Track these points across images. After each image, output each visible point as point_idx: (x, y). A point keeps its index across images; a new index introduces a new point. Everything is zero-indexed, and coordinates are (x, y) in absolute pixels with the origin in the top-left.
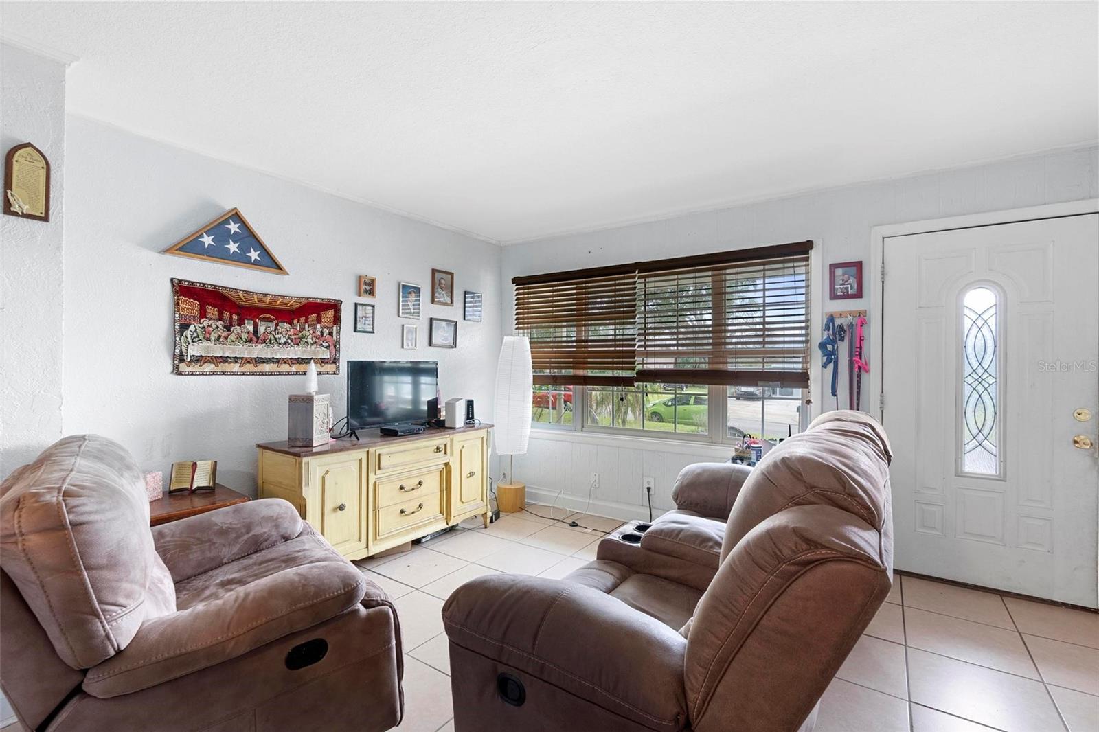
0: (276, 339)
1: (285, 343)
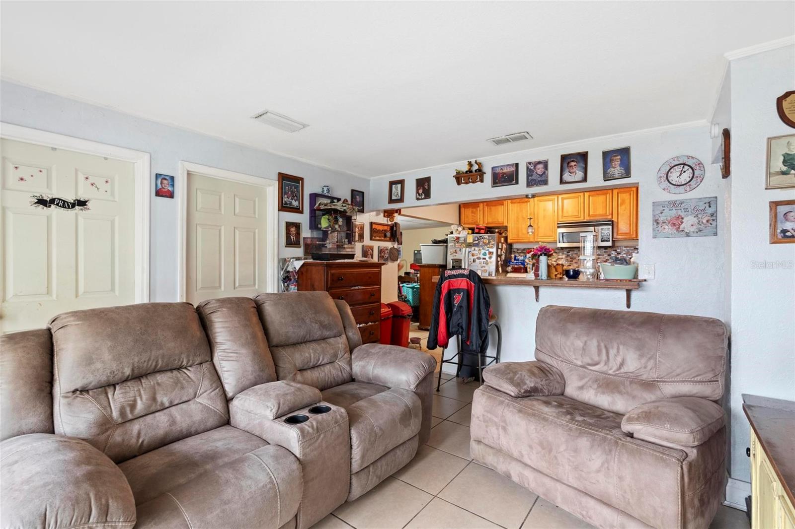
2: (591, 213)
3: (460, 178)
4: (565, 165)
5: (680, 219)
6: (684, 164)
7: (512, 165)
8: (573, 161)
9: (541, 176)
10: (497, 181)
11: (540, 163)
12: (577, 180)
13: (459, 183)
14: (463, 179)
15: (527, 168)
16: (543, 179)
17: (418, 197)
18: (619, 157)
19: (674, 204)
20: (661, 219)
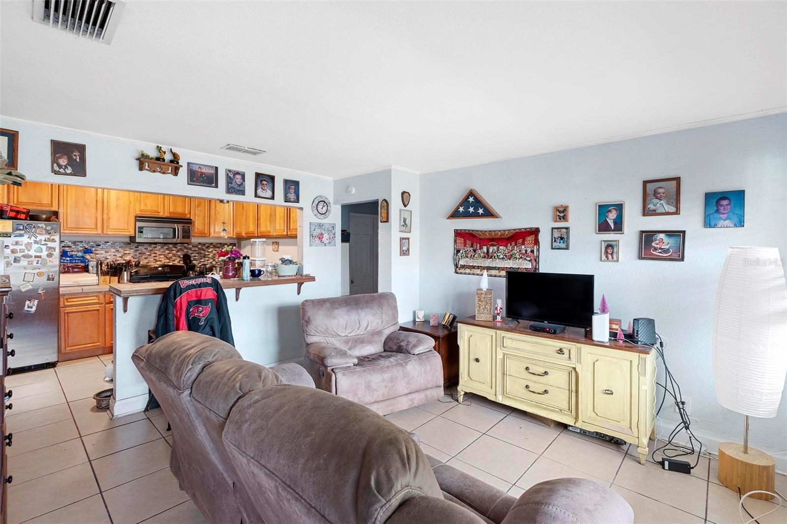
0: (497, 256)
1: (502, 258)
2: (171, 211)
3: (143, 161)
4: (259, 182)
5: (322, 234)
6: (324, 202)
7: (212, 167)
8: (264, 180)
9: (239, 186)
10: (195, 179)
11: (238, 173)
12: (267, 197)
13: (141, 168)
14: (147, 164)
15: (228, 175)
16: (241, 189)
17: (57, 168)
18: (293, 187)
19: (320, 226)
20: (314, 234)
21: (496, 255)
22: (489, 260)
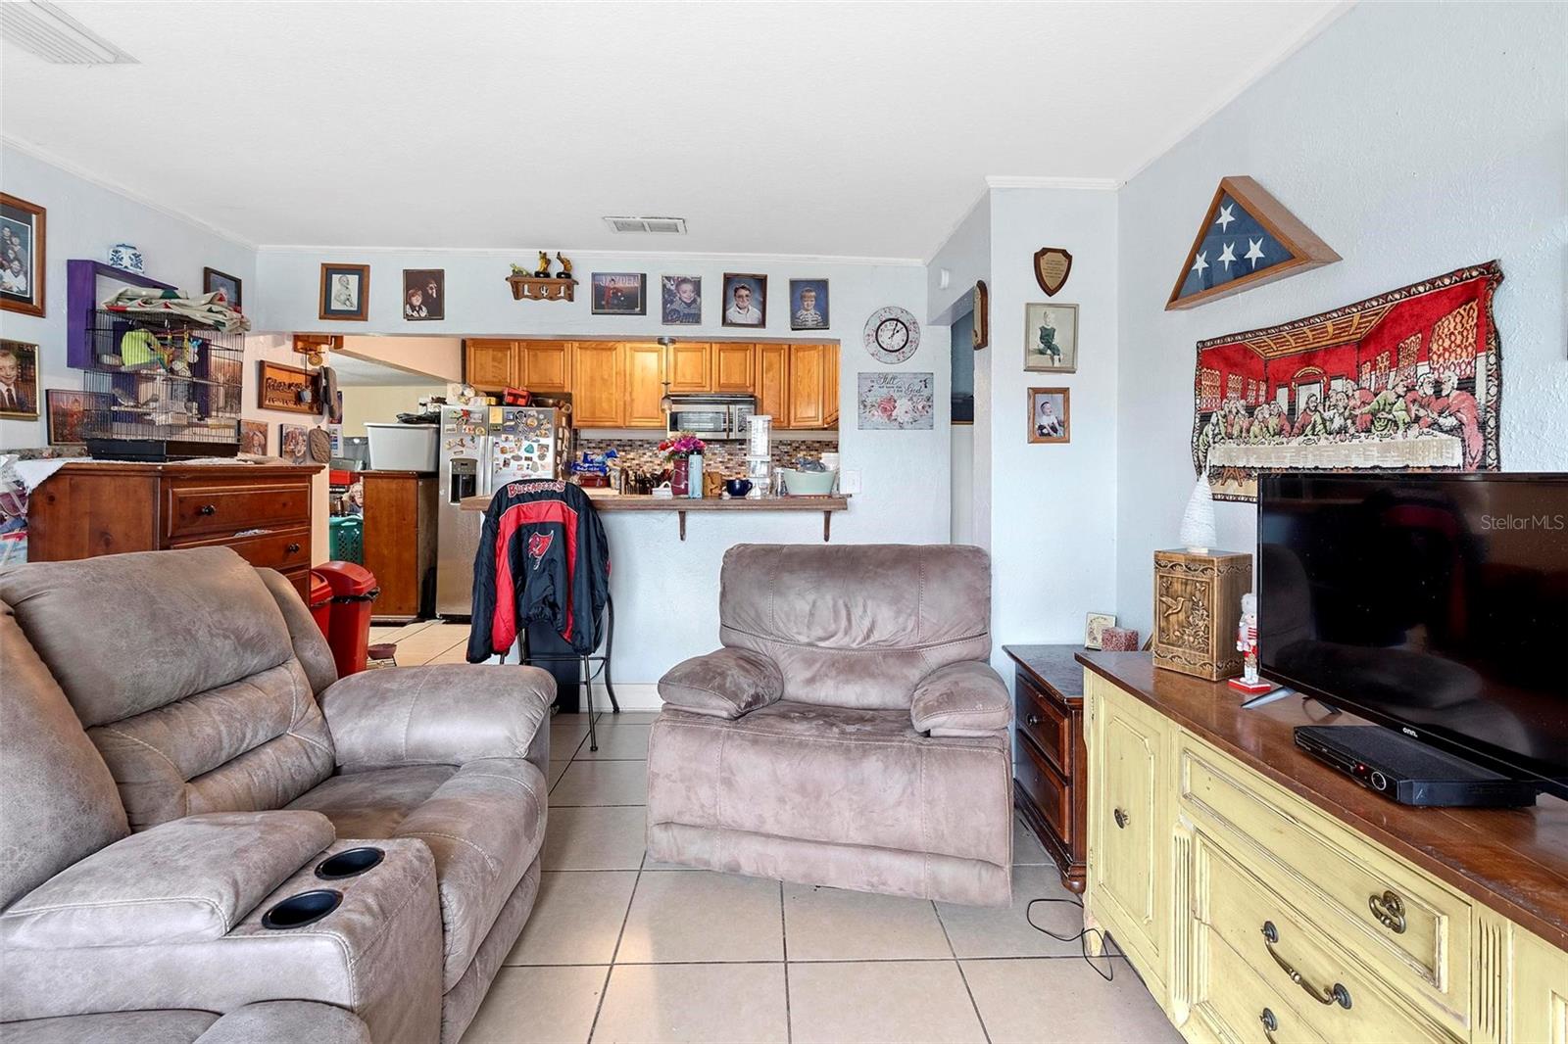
2: (722, 382)
3: (518, 284)
4: (731, 293)
5: (892, 400)
6: (897, 320)
7: (634, 276)
8: (743, 288)
9: (689, 305)
10: (603, 303)
11: (685, 280)
12: (750, 322)
13: (517, 294)
14: (526, 287)
15: (664, 286)
16: (693, 311)
17: (409, 312)
18: (813, 294)
19: (886, 379)
20: (869, 401)
21: (1319, 421)
22: (1296, 442)
